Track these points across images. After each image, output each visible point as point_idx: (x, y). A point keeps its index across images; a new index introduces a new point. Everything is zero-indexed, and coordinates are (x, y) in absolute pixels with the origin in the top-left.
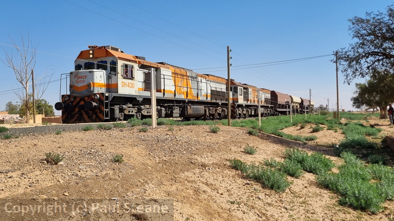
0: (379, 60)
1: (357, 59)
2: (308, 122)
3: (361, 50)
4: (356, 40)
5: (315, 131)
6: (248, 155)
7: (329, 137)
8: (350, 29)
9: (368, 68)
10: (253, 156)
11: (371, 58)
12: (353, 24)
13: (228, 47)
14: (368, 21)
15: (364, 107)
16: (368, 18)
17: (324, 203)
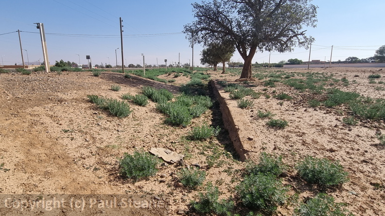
0: (208, 33)
1: (197, 32)
2: (173, 72)
3: (198, 26)
4: (197, 19)
5: (176, 77)
6: (113, 92)
7: (183, 80)
8: (193, 11)
9: (202, 37)
10: (117, 92)
11: (203, 32)
12: (194, 7)
13: (120, 18)
14: (203, 6)
15: (206, 65)
16: (203, 4)
17: (153, 123)
